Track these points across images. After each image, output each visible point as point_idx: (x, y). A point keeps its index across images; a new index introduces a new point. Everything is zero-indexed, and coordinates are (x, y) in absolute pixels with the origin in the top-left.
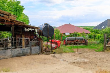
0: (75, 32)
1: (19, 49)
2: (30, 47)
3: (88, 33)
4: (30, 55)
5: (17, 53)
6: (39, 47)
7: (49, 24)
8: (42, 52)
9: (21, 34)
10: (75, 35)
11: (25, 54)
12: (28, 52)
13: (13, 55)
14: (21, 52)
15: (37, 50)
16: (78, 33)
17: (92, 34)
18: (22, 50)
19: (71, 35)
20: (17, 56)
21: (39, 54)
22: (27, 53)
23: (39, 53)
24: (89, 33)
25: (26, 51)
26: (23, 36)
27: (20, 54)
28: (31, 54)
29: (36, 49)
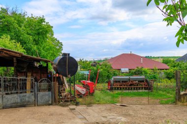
0: (137, 67)
1: (16, 95)
2: (35, 93)
3: (163, 69)
4: (35, 106)
5: (12, 102)
6: (50, 93)
7: (69, 54)
8: (55, 102)
9: (25, 70)
10: (139, 72)
11: (25, 103)
12: (31, 100)
13: (4, 104)
14: (19, 100)
15: (47, 97)
16: (143, 69)
17: (172, 70)
18: (20, 97)
19: (131, 72)
20: (11, 107)
21: (49, 105)
22: (29, 102)
23: (50, 102)
24: (166, 69)
25: (27, 99)
26: (29, 74)
27: (18, 103)
28: (36, 104)
29: (45, 96)
